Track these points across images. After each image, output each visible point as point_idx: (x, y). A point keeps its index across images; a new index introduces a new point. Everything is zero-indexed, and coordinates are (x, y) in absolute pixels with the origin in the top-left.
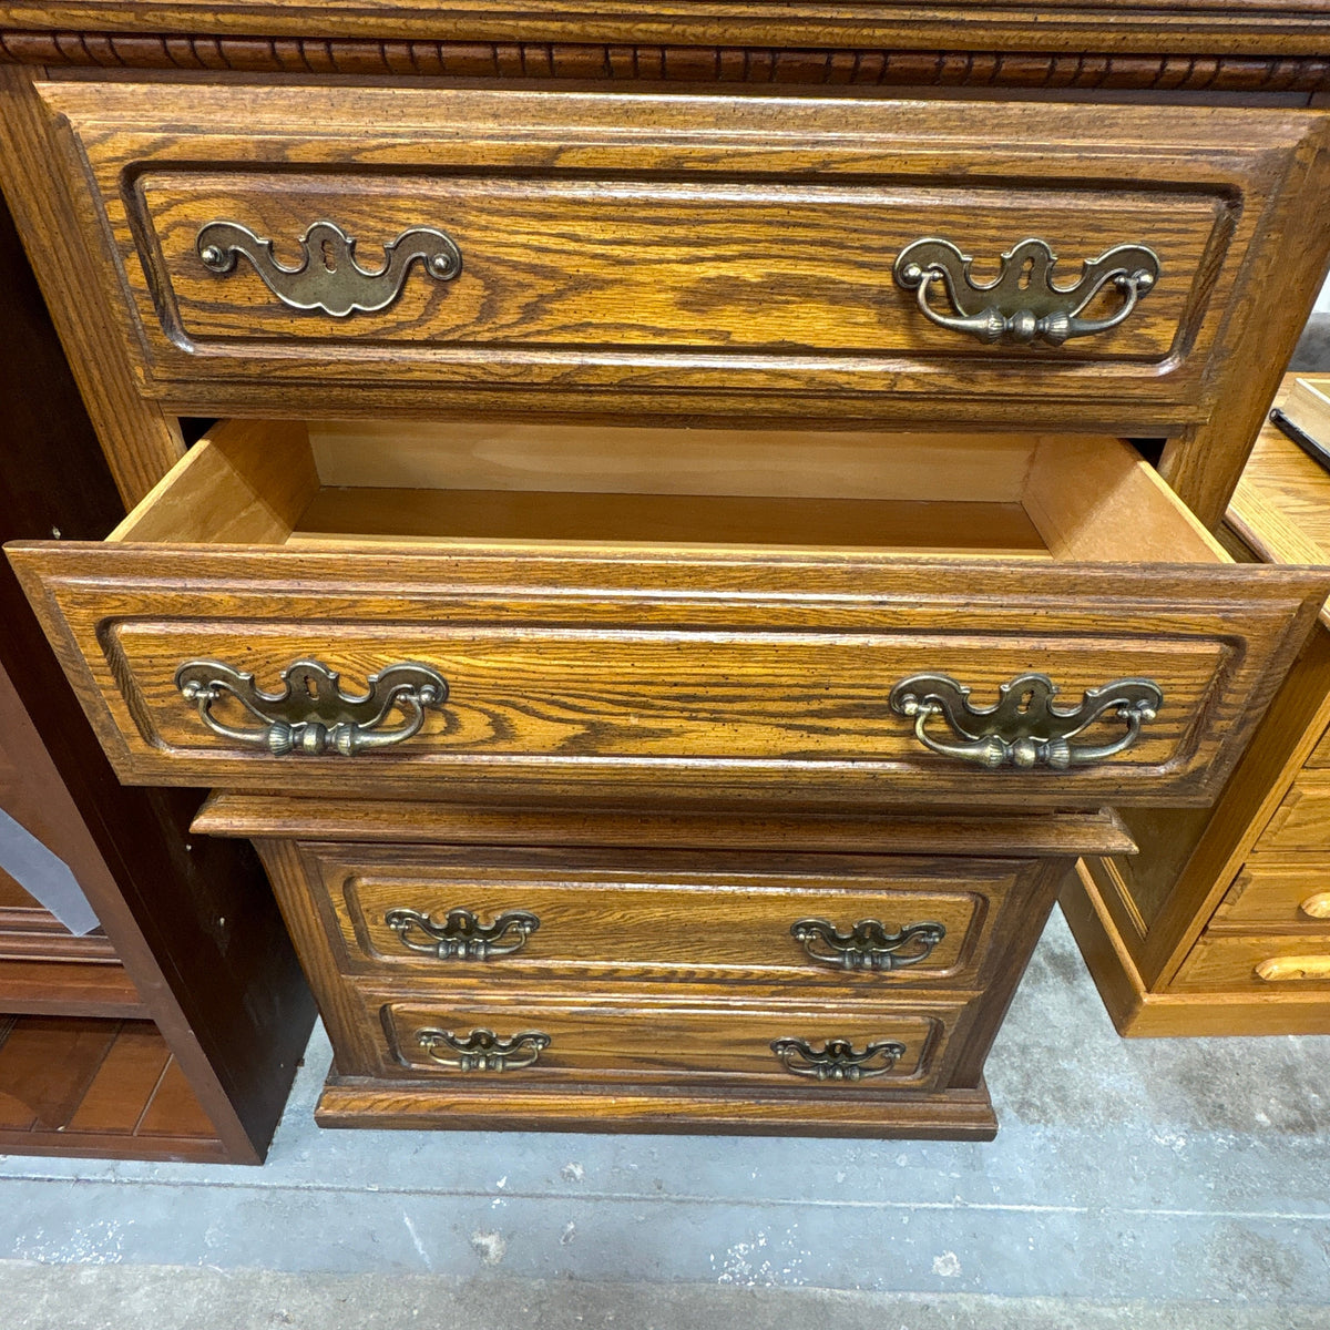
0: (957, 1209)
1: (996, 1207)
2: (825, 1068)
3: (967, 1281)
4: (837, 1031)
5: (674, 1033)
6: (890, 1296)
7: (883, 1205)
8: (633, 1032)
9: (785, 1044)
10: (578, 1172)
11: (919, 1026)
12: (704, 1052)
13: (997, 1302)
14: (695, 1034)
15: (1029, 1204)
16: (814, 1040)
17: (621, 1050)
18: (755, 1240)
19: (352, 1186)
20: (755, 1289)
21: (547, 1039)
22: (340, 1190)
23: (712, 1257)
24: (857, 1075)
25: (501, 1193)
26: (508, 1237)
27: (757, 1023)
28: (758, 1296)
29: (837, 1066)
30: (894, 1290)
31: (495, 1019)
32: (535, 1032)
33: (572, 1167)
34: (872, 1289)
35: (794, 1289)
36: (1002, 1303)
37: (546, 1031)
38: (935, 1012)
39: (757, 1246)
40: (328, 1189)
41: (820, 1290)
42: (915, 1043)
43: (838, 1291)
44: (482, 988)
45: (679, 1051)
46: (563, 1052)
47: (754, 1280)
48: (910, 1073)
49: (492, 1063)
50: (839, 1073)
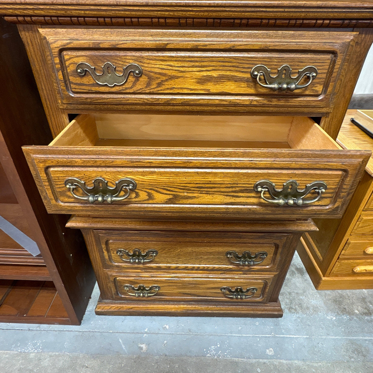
0: (273, 337)
1: (283, 336)
2: (235, 295)
3: (276, 356)
4: (239, 285)
5: (194, 286)
6: (254, 360)
7: (252, 335)
8: (183, 285)
9: (224, 288)
10: (167, 327)
11: (261, 283)
12: (202, 291)
14: (199, 286)
15: (292, 335)
16: (232, 287)
17: (179, 291)
18: (217, 345)
19: (105, 331)
20: (217, 358)
21: (159, 287)
22: (102, 332)
23: (205, 350)
25: (146, 333)
26: (148, 344)
27: (216, 282)
28: (218, 360)
29: (239, 295)
30: (256, 359)
31: (145, 282)
32: (156, 285)
33: (166, 326)
34: (249, 358)
35: (227, 358)
36: (286, 362)
37: (159, 285)
38: (265, 278)
39: (217, 346)
40: (98, 332)
41: (235, 359)
42: (260, 288)
43: (240, 359)
44: (142, 273)
45: (195, 291)
46: (164, 291)
47: (217, 356)
48: (259, 297)
49: (144, 294)
50: (239, 297)
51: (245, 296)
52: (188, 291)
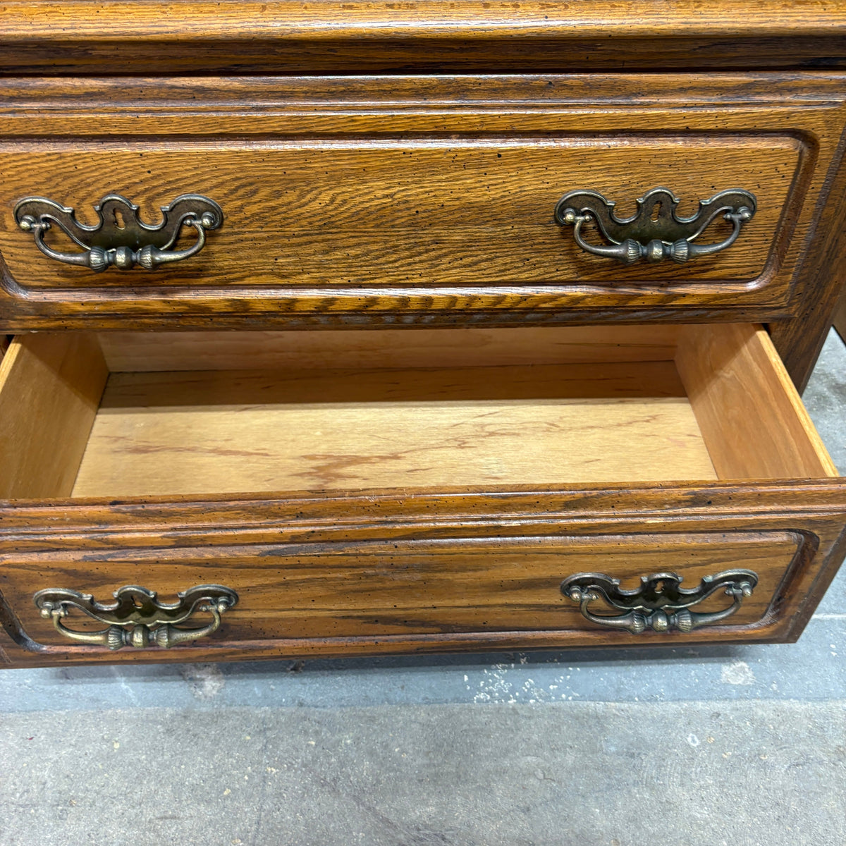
2: (642, 615)
3: (760, 688)
4: (661, 561)
5: (419, 576)
6: (673, 707)
8: (360, 577)
9: (583, 584)
11: (783, 545)
12: (465, 602)
13: (799, 707)
14: (449, 576)
16: (625, 576)
17: (344, 606)
20: (518, 706)
21: (232, 598)
23: (466, 679)
24: (686, 621)
27: (542, 553)
29: (657, 612)
30: (679, 700)
31: (148, 571)
32: (212, 586)
34: (652, 699)
35: (562, 704)
36: (804, 707)
37: (227, 584)
38: (810, 521)
41: (592, 704)
42: (772, 572)
43: (613, 704)
44: (118, 522)
45: (429, 604)
46: (259, 614)
47: (515, 698)
48: (755, 618)
49: (153, 636)
50: (662, 622)
51: (694, 615)
52: (389, 605)
